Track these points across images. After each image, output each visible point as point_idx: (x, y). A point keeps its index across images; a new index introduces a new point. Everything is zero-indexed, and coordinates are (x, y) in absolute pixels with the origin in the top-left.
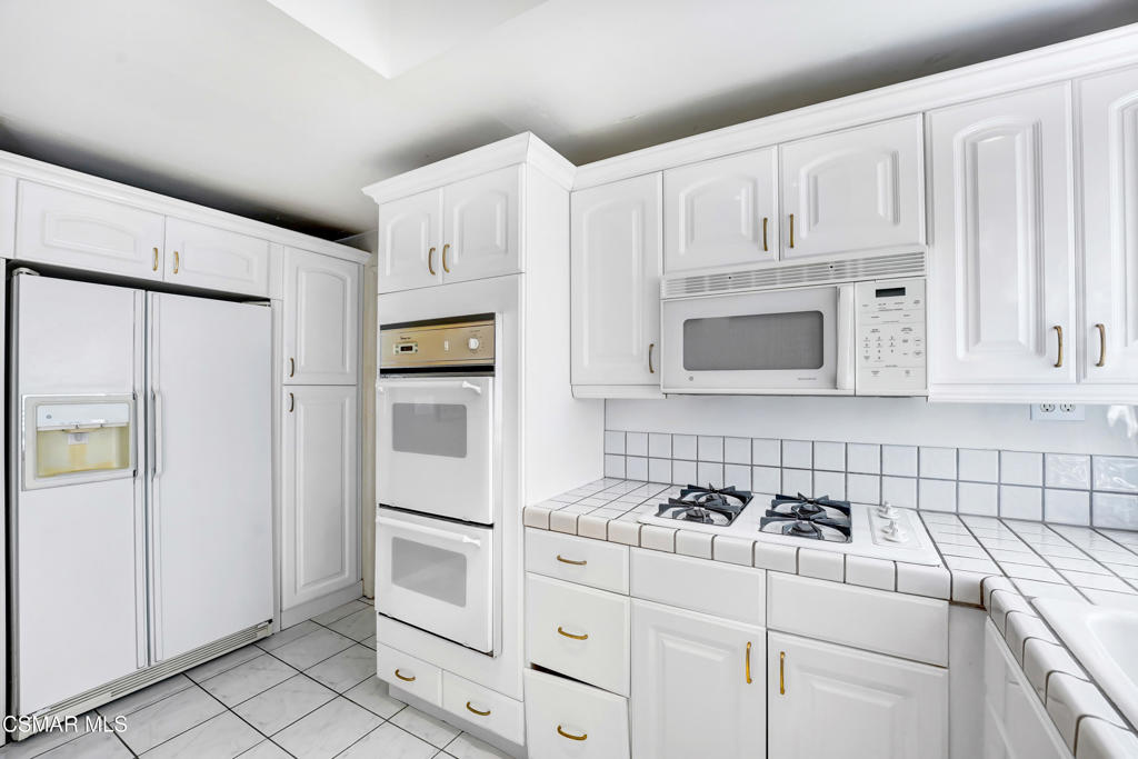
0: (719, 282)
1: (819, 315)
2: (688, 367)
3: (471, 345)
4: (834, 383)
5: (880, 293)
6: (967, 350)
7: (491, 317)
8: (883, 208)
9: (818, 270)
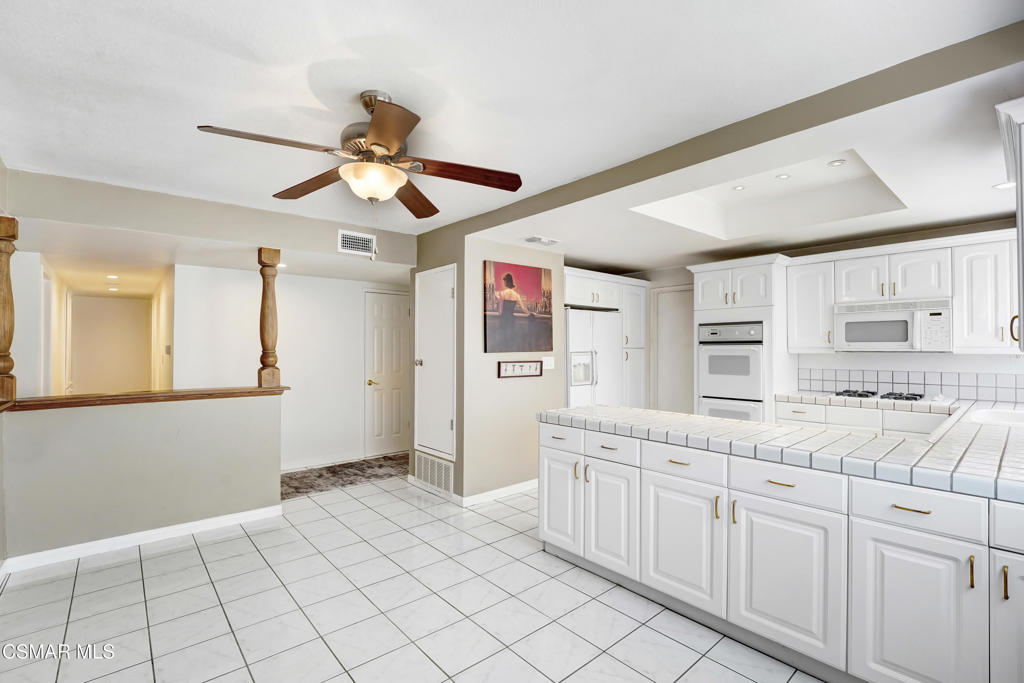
0: (862, 308)
1: (906, 322)
2: (847, 341)
3: (752, 333)
4: (912, 347)
5: (931, 314)
6: (968, 334)
7: (761, 322)
8: (934, 281)
9: (906, 306)
